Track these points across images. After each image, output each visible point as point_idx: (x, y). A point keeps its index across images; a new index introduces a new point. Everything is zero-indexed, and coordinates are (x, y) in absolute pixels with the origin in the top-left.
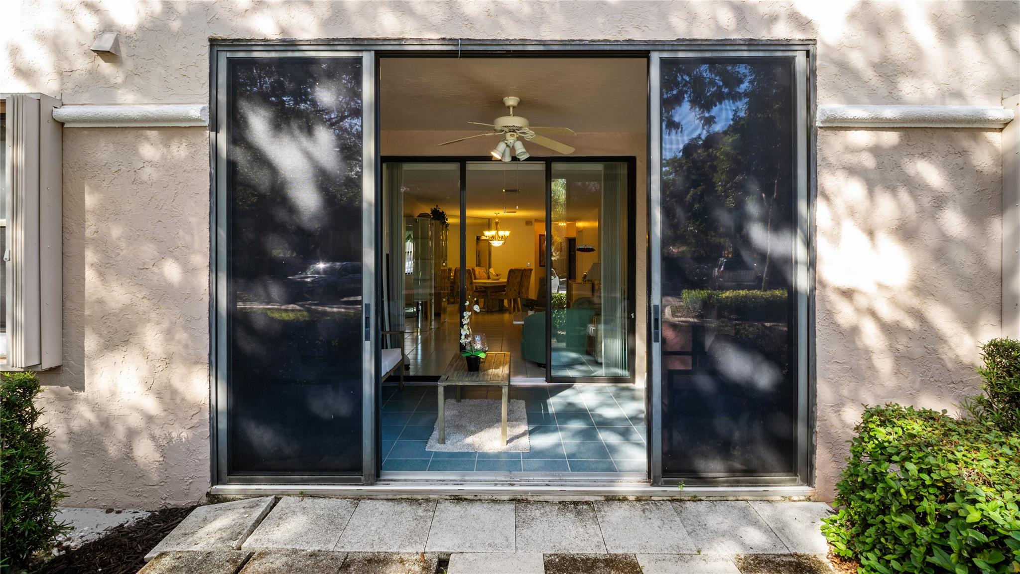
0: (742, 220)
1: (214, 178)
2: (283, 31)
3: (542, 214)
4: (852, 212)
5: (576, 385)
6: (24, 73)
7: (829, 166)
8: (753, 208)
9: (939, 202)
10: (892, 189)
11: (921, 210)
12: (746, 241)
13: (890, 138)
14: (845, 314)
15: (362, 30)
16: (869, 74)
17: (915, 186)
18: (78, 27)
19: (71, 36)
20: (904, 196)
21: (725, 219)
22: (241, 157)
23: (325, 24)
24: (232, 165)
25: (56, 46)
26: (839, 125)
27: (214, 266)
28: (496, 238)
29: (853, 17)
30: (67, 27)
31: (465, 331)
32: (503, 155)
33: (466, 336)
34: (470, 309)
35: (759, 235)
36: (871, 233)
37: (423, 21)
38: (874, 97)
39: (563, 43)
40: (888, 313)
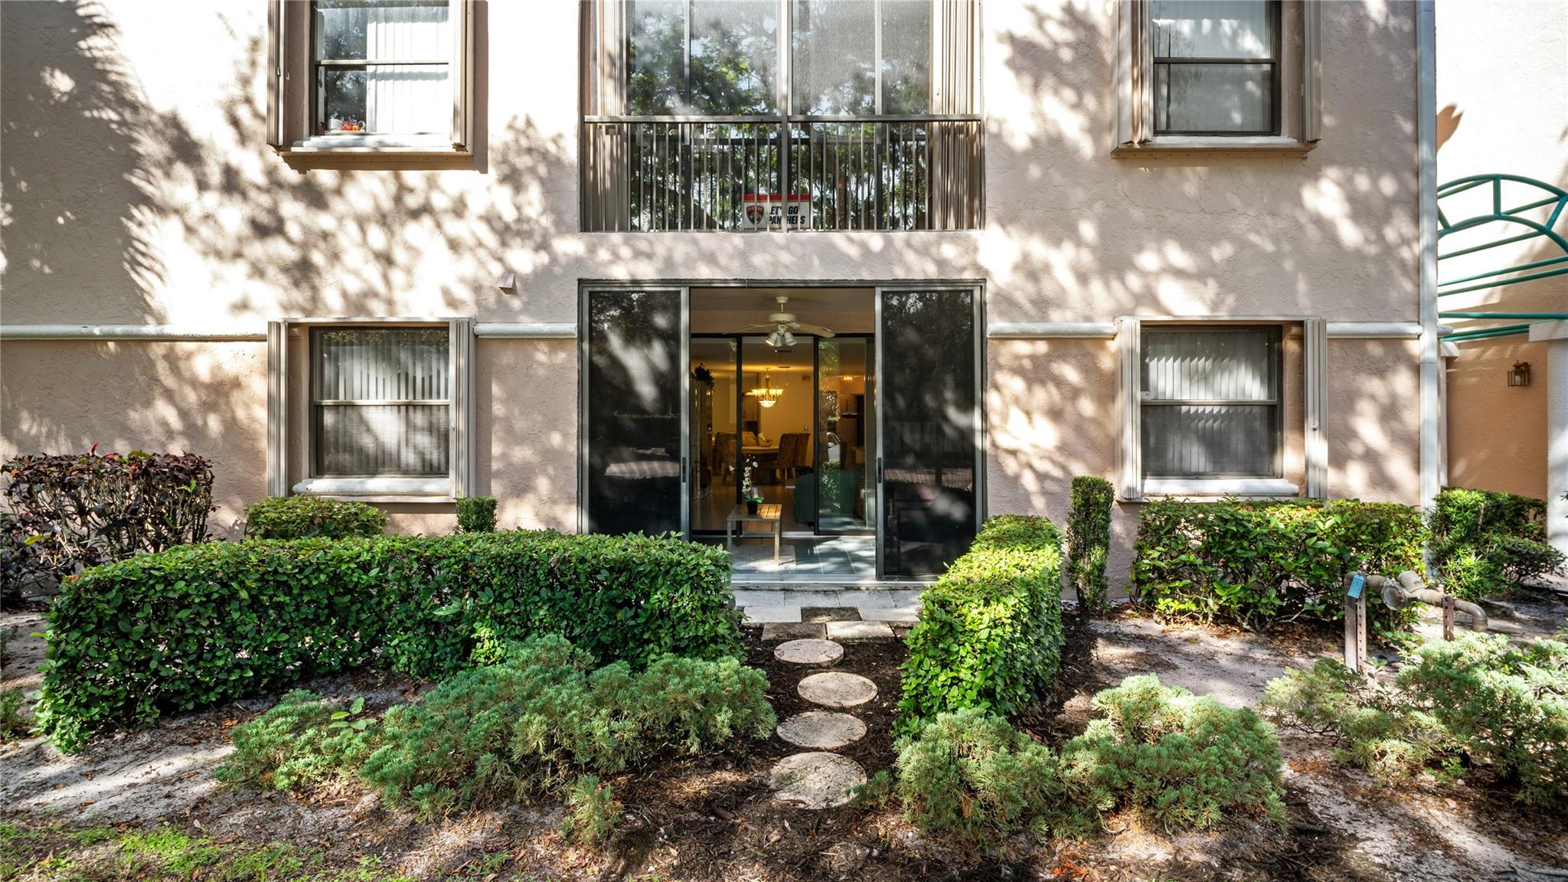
0: (942, 402)
1: (581, 372)
2: (632, 275)
3: (810, 369)
4: (1017, 401)
5: (842, 537)
6: (452, 303)
7: (1000, 367)
8: (949, 395)
9: (1075, 393)
10: (1043, 383)
11: (1064, 398)
12: (945, 418)
13: (1042, 347)
14: (1011, 466)
15: (683, 274)
16: (1028, 306)
17: (1059, 382)
18: (490, 274)
19: (487, 282)
20: (1052, 388)
21: (929, 401)
22: (600, 360)
23: (660, 271)
24: (591, 363)
25: (477, 288)
26: (1005, 338)
27: (580, 436)
28: (767, 397)
29: (1016, 268)
30: (482, 275)
31: (746, 482)
32: (776, 342)
33: (747, 486)
34: (749, 465)
35: (953, 413)
36: (1028, 413)
37: (725, 269)
38: (1030, 319)
39: (821, 281)
40: (1043, 466)
